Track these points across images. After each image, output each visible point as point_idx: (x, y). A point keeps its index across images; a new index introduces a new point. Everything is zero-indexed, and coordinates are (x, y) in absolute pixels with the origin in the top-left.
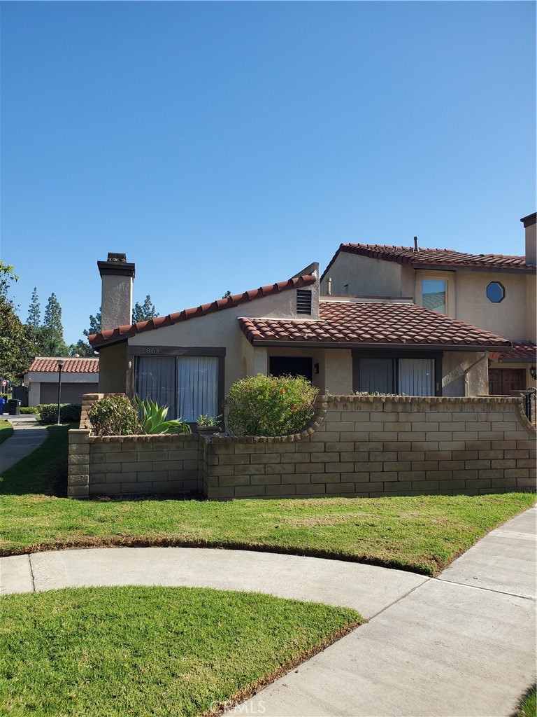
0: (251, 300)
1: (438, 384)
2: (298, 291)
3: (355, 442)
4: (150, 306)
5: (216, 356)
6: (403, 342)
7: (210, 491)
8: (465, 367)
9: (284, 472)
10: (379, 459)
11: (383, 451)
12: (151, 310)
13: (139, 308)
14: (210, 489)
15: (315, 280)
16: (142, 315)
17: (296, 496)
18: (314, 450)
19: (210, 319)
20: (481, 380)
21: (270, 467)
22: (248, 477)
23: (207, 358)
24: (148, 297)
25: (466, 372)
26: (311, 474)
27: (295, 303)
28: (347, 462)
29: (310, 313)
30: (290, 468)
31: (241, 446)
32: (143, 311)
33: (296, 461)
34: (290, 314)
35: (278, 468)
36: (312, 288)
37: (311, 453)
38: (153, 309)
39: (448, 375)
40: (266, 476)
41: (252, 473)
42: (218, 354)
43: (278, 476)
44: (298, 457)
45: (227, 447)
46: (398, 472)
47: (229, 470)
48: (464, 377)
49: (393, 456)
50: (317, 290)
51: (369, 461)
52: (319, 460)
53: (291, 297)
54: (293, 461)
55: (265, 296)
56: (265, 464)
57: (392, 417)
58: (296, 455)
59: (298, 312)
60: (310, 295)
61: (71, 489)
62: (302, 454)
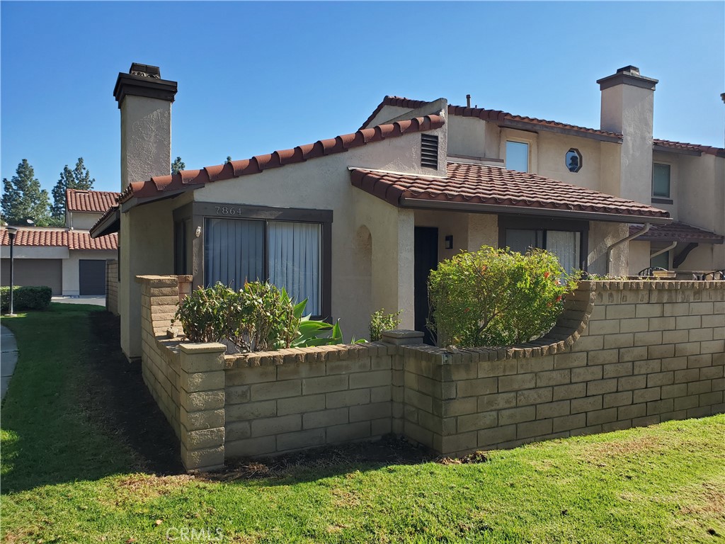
0: (366, 143)
1: (584, 263)
2: (423, 135)
3: (619, 349)
4: (83, 170)
5: (320, 223)
6: (571, 209)
7: (446, 443)
8: (609, 242)
9: (539, 401)
10: (643, 371)
11: (648, 359)
12: (84, 175)
13: (69, 172)
14: (445, 438)
15: (443, 123)
16: (73, 181)
17: (554, 435)
18: (576, 364)
19: (312, 167)
20: (623, 259)
21: (523, 395)
22: (494, 413)
23: (304, 224)
24: (80, 160)
25: (610, 248)
26: (570, 400)
27: (419, 152)
28: (610, 378)
29: (435, 167)
30: (546, 394)
31: (485, 365)
32: (74, 176)
33: (554, 383)
34: (413, 167)
35: (533, 396)
36: (437, 133)
37: (571, 369)
38: (87, 174)
39: (593, 252)
40: (518, 409)
41: (500, 406)
42: (322, 219)
43: (533, 408)
44: (557, 377)
45: (467, 368)
46: (661, 387)
47: (469, 406)
48: (607, 254)
49: (655, 365)
50: (445, 135)
51: (633, 375)
52: (580, 379)
53: (413, 143)
54: (551, 384)
55: (383, 139)
56: (517, 391)
57: (657, 310)
58: (554, 374)
59: (423, 165)
60: (437, 143)
61: (192, 457)
62: (563, 371)
